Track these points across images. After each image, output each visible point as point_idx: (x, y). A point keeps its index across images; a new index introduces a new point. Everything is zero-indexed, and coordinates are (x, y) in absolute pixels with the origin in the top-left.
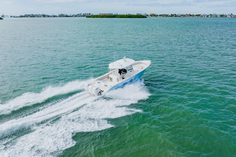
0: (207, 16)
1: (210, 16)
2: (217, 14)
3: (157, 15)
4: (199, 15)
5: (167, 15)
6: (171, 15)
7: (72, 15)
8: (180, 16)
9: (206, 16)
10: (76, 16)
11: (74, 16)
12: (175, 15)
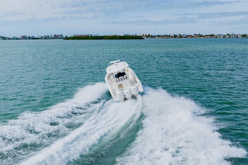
0: (224, 37)
1: (227, 37)
2: (236, 34)
3: (155, 36)
4: (213, 35)
5: (168, 36)
6: (174, 35)
7: (40, 37)
8: (186, 37)
9: (222, 37)
10: (46, 38)
11: (43, 38)
12: (180, 35)
